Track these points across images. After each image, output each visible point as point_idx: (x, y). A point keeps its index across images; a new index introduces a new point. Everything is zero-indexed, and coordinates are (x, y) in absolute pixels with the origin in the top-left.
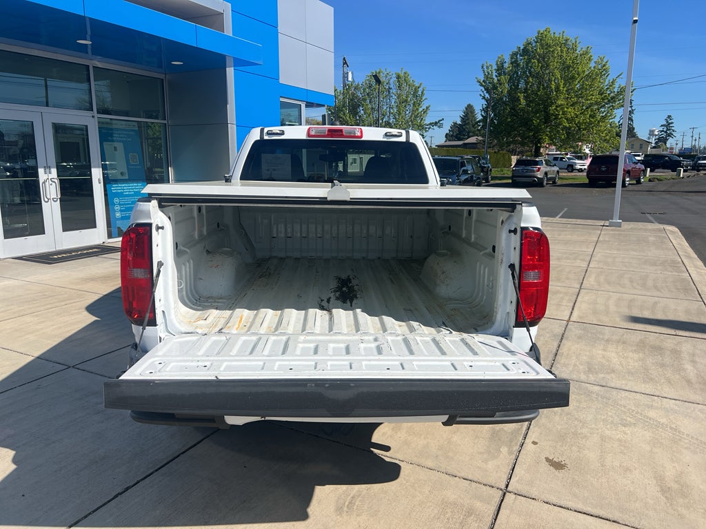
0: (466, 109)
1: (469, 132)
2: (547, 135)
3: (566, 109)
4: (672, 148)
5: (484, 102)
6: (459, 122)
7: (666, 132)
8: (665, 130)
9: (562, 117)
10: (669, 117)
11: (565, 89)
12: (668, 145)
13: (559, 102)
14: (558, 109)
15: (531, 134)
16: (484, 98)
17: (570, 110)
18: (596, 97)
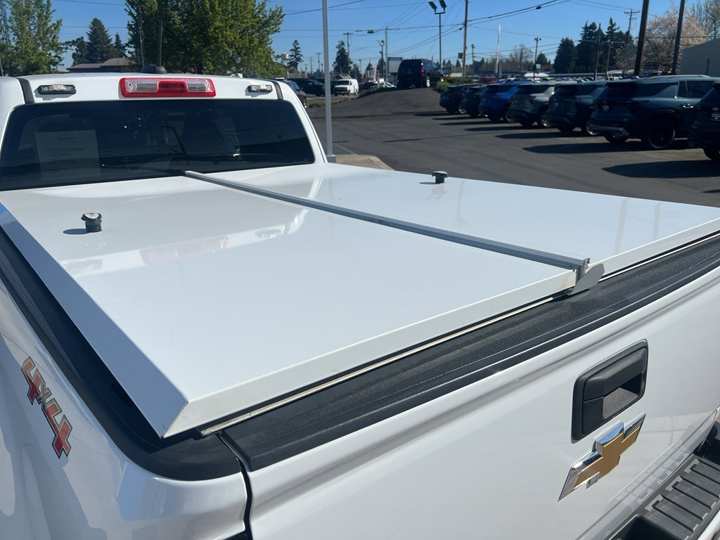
0: (93, 24)
1: (102, 53)
2: (210, 60)
3: (225, 32)
4: (303, 73)
5: (130, 19)
6: (86, 39)
7: (295, 57)
8: (294, 54)
9: (222, 41)
10: (296, 42)
11: (220, 9)
12: (299, 69)
13: (217, 24)
14: (217, 31)
15: (193, 58)
16: (131, 14)
17: (228, 33)
18: (250, 22)
